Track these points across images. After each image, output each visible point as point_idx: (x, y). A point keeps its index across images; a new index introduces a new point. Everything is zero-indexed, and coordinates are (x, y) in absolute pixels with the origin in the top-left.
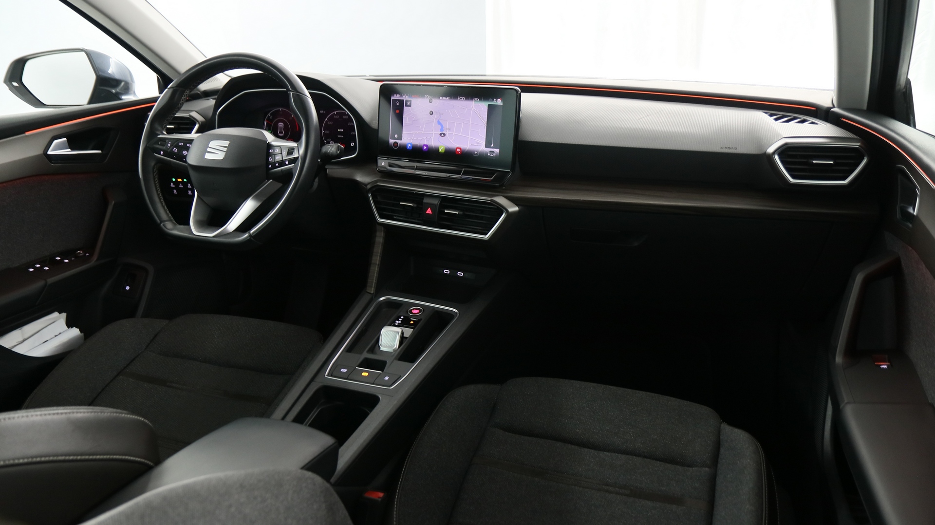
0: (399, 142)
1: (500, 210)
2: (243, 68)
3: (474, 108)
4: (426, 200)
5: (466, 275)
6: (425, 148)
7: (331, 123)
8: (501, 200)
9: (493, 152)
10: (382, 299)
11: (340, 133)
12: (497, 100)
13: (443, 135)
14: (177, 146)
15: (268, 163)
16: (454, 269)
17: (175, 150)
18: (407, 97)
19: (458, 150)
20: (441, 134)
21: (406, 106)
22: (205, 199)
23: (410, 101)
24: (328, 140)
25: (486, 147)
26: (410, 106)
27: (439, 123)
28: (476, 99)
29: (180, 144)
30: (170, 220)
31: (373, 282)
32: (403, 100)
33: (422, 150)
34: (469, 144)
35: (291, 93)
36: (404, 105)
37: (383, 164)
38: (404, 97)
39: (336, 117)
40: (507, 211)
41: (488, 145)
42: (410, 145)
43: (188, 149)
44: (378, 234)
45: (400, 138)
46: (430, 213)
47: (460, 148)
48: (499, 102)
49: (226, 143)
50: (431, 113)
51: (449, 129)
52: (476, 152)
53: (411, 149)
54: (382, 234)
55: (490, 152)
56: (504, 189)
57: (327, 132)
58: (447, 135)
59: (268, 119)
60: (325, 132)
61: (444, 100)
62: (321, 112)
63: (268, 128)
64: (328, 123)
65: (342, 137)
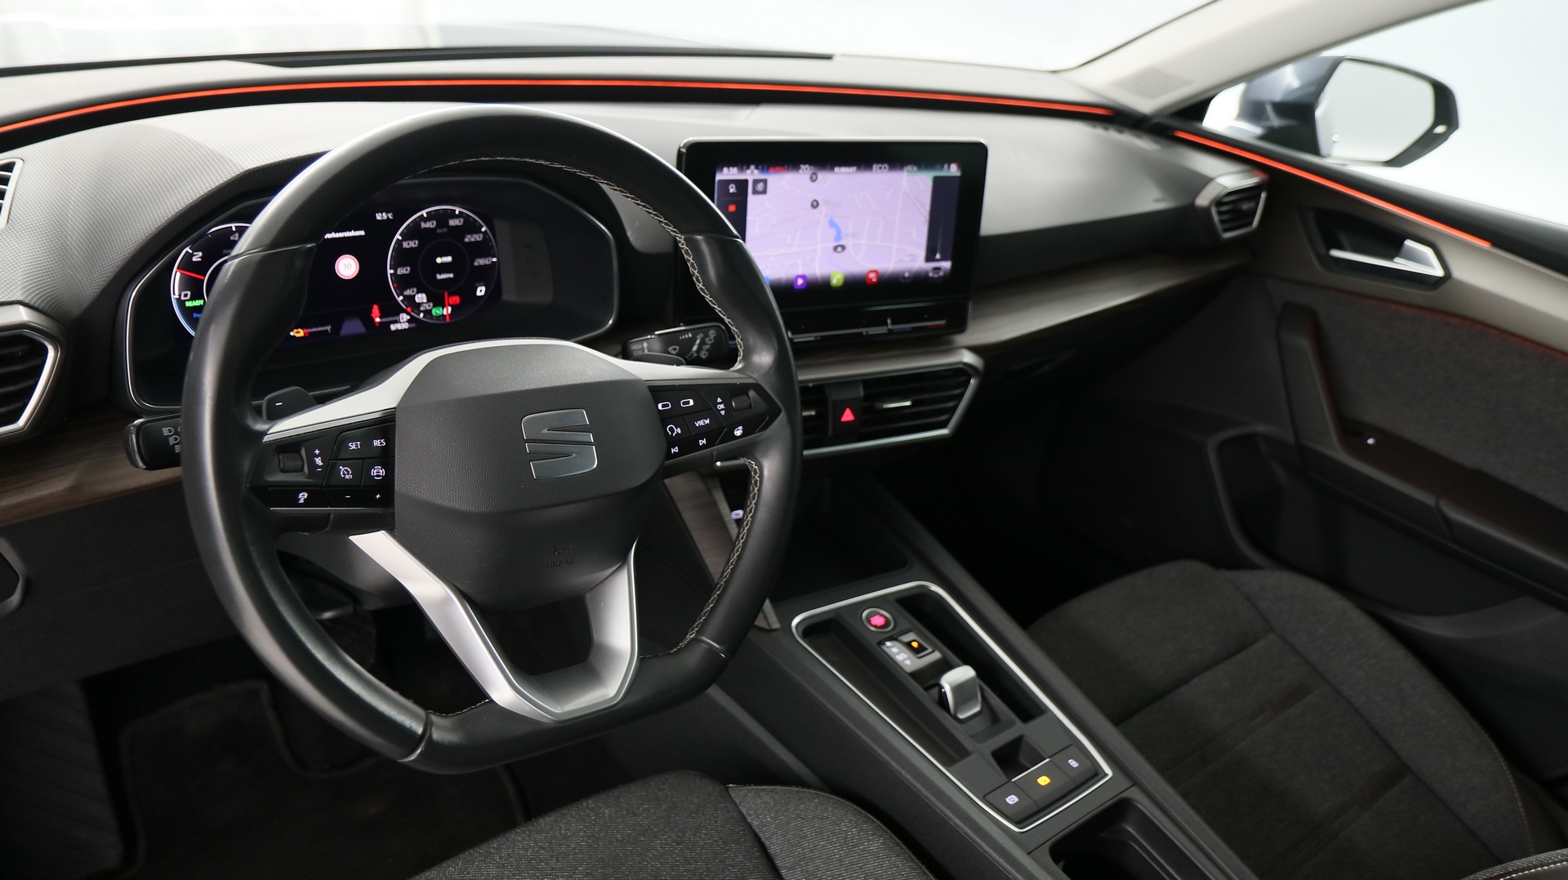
3: (904, 186)
6: (800, 282)
7: (413, 244)
9: (940, 269)
11: (444, 268)
12: (948, 168)
13: (840, 248)
17: (345, 472)
18: (756, 172)
19: (871, 275)
20: (835, 249)
21: (755, 192)
23: (765, 182)
24: (408, 292)
25: (927, 260)
26: (764, 192)
27: (832, 224)
28: (909, 168)
32: (746, 181)
33: (796, 287)
34: (894, 260)
36: (750, 190)
38: (748, 172)
39: (429, 225)
41: (930, 257)
43: (386, 458)
47: (876, 272)
48: (954, 170)
50: (815, 205)
51: (854, 236)
52: (907, 275)
55: (934, 269)
57: (401, 271)
58: (849, 248)
59: (188, 265)
60: (396, 271)
61: (844, 173)
62: (379, 217)
63: (189, 293)
64: (405, 245)
65: (449, 279)
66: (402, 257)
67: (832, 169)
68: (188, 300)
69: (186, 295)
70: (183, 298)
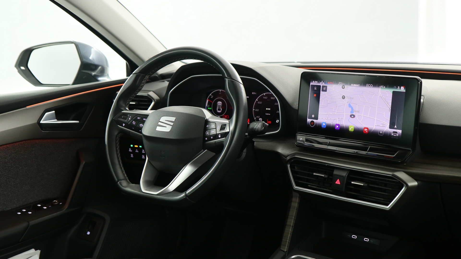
0: (315, 121)
1: (400, 184)
2: (191, 59)
3: (380, 94)
4: (336, 172)
5: (372, 241)
6: (337, 127)
7: (260, 103)
8: (402, 175)
9: (396, 132)
10: (293, 257)
11: (268, 112)
12: (400, 88)
13: (352, 116)
14: (136, 120)
15: (204, 136)
16: (361, 235)
17: (134, 123)
18: (323, 83)
19: (366, 130)
20: (351, 116)
21: (323, 91)
22: (153, 163)
23: (326, 87)
24: (257, 117)
25: (391, 127)
26: (326, 91)
27: (350, 106)
28: (382, 86)
29: (138, 118)
30: (125, 179)
31: (287, 241)
32: (320, 86)
34: (375, 125)
35: (227, 80)
36: (321, 90)
37: (301, 139)
38: (321, 83)
39: (265, 98)
40: (407, 185)
42: (324, 124)
43: (143, 122)
44: (294, 199)
45: (316, 118)
46: (339, 183)
47: (367, 128)
48: (403, 89)
49: (173, 119)
50: (344, 97)
51: (359, 112)
52: (381, 132)
53: (325, 127)
54: (297, 200)
55: (394, 132)
56: (405, 166)
57: (257, 110)
58: (356, 116)
59: (210, 99)
60: (255, 110)
61: (355, 86)
62: (253, 93)
63: (209, 106)
64: (258, 103)
65: (269, 115)
66: (257, 106)
67: (350, 84)
68: (209, 107)
69: (208, 106)
70: (208, 107)
